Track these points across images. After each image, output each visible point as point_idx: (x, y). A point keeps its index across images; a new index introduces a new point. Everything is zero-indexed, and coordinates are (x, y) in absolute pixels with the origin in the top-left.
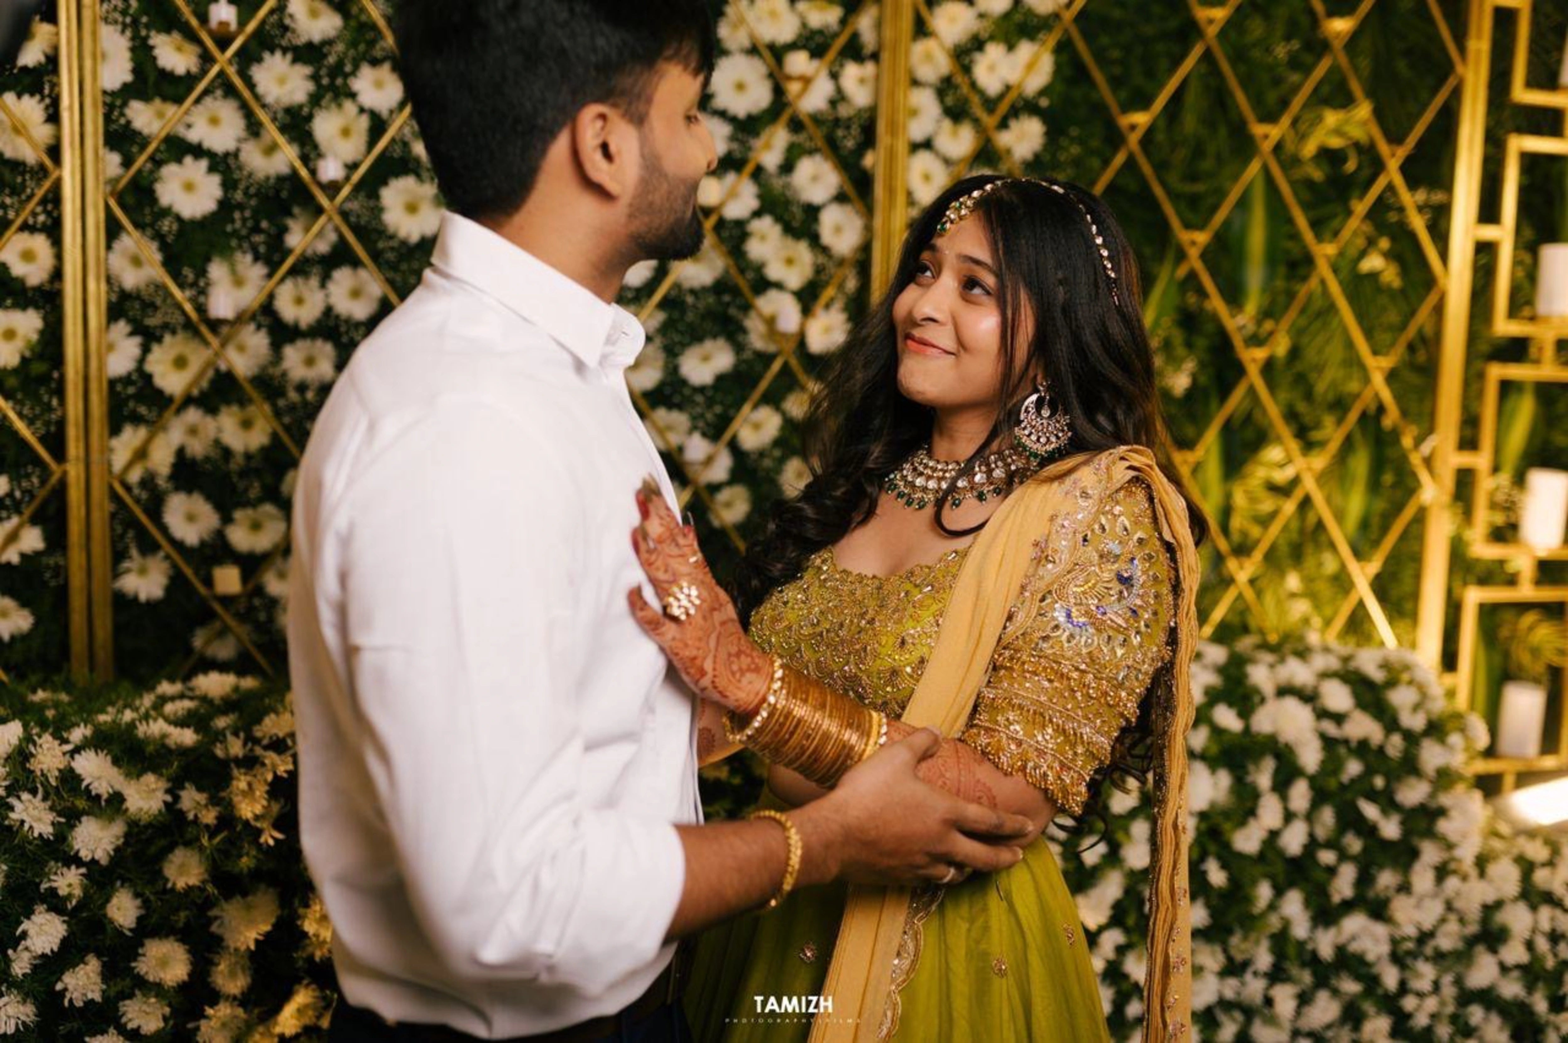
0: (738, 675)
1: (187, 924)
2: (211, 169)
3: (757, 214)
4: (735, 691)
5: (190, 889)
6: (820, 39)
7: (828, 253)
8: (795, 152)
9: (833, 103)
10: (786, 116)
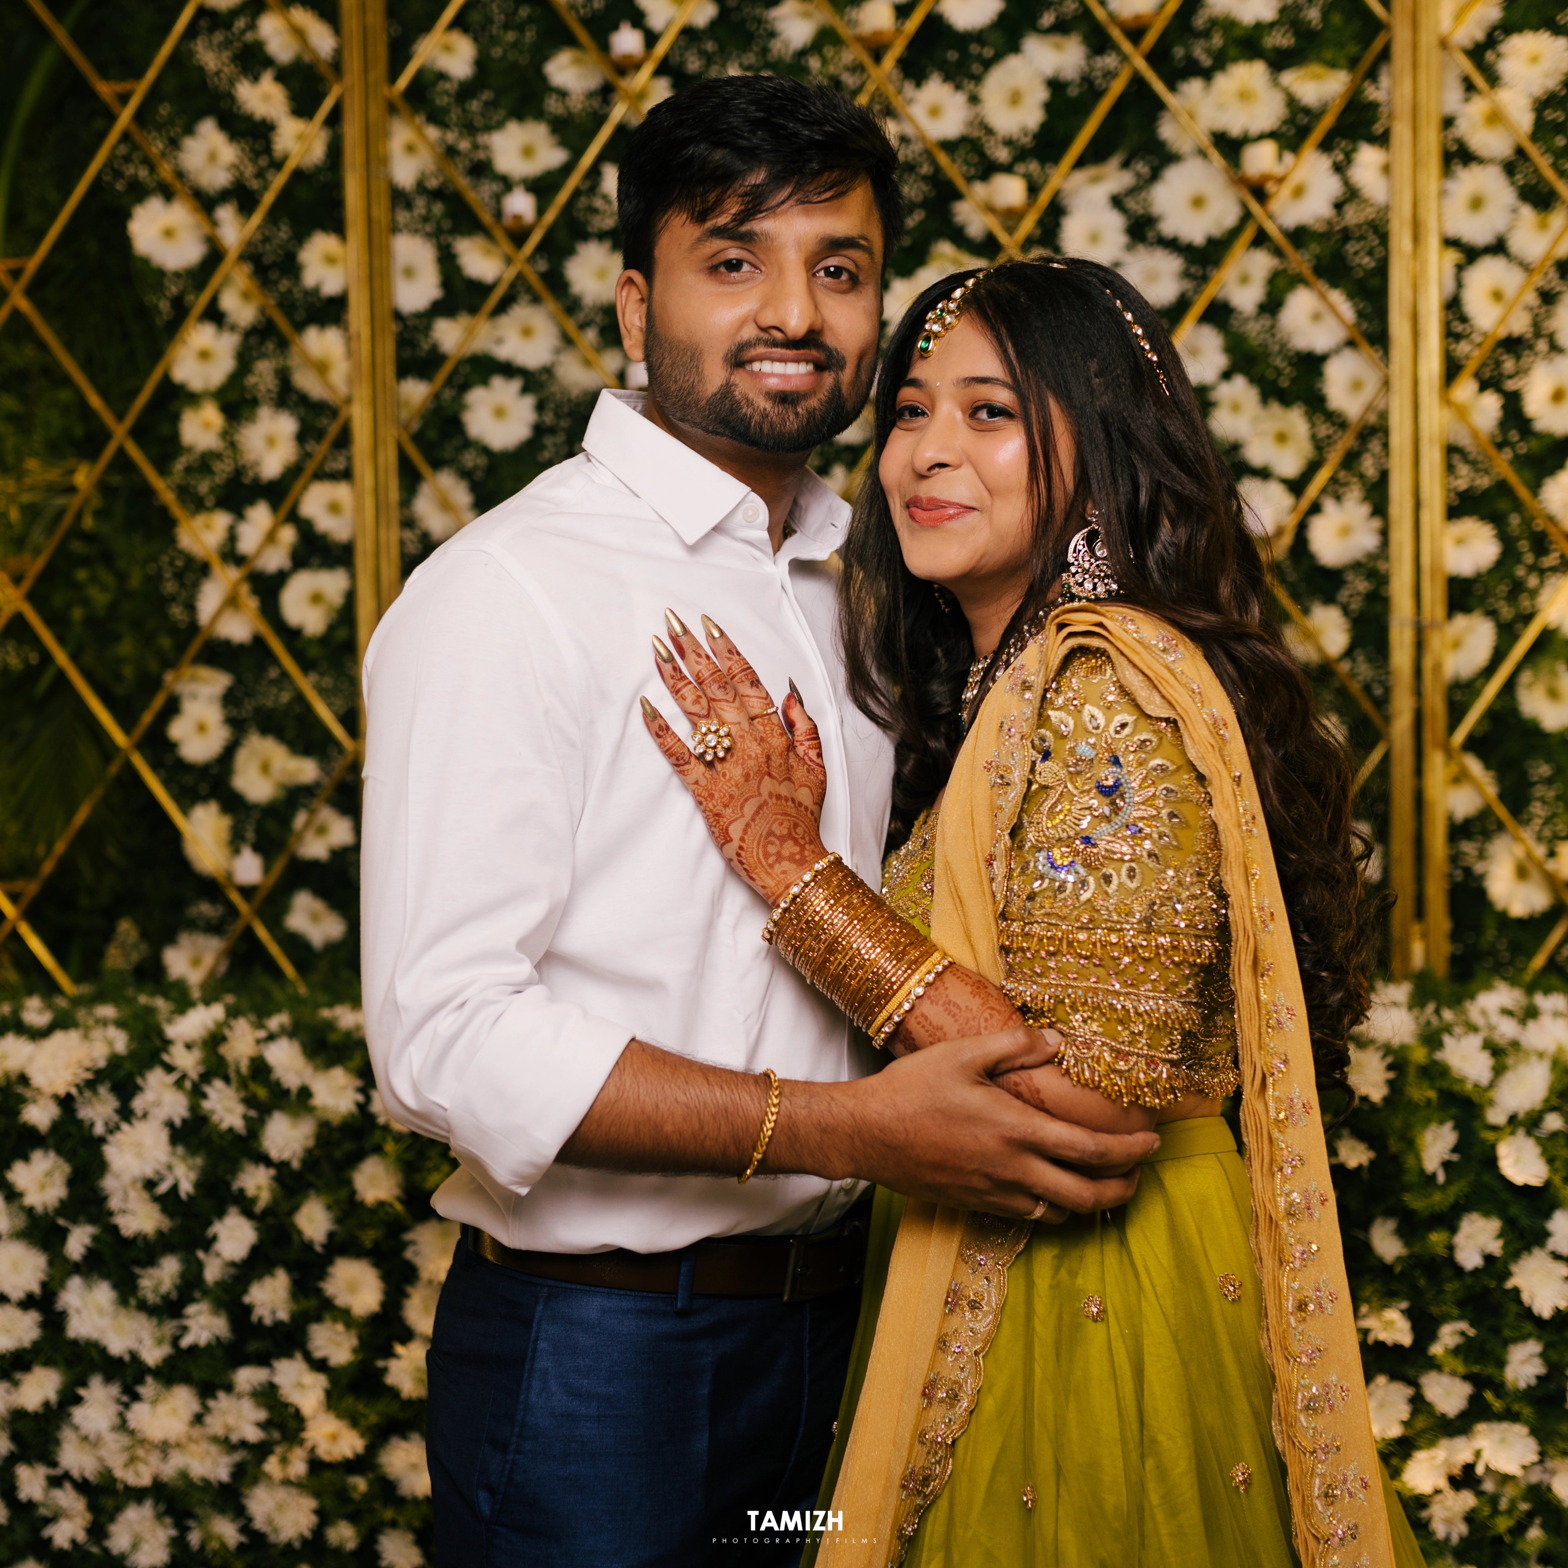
0: (771, 860)
1: (376, 1243)
2: (525, 390)
3: (1226, 375)
4: (763, 875)
5: (381, 1204)
6: (1303, 120)
7: (1338, 421)
8: (1281, 282)
9: (1339, 206)
10: (1249, 234)
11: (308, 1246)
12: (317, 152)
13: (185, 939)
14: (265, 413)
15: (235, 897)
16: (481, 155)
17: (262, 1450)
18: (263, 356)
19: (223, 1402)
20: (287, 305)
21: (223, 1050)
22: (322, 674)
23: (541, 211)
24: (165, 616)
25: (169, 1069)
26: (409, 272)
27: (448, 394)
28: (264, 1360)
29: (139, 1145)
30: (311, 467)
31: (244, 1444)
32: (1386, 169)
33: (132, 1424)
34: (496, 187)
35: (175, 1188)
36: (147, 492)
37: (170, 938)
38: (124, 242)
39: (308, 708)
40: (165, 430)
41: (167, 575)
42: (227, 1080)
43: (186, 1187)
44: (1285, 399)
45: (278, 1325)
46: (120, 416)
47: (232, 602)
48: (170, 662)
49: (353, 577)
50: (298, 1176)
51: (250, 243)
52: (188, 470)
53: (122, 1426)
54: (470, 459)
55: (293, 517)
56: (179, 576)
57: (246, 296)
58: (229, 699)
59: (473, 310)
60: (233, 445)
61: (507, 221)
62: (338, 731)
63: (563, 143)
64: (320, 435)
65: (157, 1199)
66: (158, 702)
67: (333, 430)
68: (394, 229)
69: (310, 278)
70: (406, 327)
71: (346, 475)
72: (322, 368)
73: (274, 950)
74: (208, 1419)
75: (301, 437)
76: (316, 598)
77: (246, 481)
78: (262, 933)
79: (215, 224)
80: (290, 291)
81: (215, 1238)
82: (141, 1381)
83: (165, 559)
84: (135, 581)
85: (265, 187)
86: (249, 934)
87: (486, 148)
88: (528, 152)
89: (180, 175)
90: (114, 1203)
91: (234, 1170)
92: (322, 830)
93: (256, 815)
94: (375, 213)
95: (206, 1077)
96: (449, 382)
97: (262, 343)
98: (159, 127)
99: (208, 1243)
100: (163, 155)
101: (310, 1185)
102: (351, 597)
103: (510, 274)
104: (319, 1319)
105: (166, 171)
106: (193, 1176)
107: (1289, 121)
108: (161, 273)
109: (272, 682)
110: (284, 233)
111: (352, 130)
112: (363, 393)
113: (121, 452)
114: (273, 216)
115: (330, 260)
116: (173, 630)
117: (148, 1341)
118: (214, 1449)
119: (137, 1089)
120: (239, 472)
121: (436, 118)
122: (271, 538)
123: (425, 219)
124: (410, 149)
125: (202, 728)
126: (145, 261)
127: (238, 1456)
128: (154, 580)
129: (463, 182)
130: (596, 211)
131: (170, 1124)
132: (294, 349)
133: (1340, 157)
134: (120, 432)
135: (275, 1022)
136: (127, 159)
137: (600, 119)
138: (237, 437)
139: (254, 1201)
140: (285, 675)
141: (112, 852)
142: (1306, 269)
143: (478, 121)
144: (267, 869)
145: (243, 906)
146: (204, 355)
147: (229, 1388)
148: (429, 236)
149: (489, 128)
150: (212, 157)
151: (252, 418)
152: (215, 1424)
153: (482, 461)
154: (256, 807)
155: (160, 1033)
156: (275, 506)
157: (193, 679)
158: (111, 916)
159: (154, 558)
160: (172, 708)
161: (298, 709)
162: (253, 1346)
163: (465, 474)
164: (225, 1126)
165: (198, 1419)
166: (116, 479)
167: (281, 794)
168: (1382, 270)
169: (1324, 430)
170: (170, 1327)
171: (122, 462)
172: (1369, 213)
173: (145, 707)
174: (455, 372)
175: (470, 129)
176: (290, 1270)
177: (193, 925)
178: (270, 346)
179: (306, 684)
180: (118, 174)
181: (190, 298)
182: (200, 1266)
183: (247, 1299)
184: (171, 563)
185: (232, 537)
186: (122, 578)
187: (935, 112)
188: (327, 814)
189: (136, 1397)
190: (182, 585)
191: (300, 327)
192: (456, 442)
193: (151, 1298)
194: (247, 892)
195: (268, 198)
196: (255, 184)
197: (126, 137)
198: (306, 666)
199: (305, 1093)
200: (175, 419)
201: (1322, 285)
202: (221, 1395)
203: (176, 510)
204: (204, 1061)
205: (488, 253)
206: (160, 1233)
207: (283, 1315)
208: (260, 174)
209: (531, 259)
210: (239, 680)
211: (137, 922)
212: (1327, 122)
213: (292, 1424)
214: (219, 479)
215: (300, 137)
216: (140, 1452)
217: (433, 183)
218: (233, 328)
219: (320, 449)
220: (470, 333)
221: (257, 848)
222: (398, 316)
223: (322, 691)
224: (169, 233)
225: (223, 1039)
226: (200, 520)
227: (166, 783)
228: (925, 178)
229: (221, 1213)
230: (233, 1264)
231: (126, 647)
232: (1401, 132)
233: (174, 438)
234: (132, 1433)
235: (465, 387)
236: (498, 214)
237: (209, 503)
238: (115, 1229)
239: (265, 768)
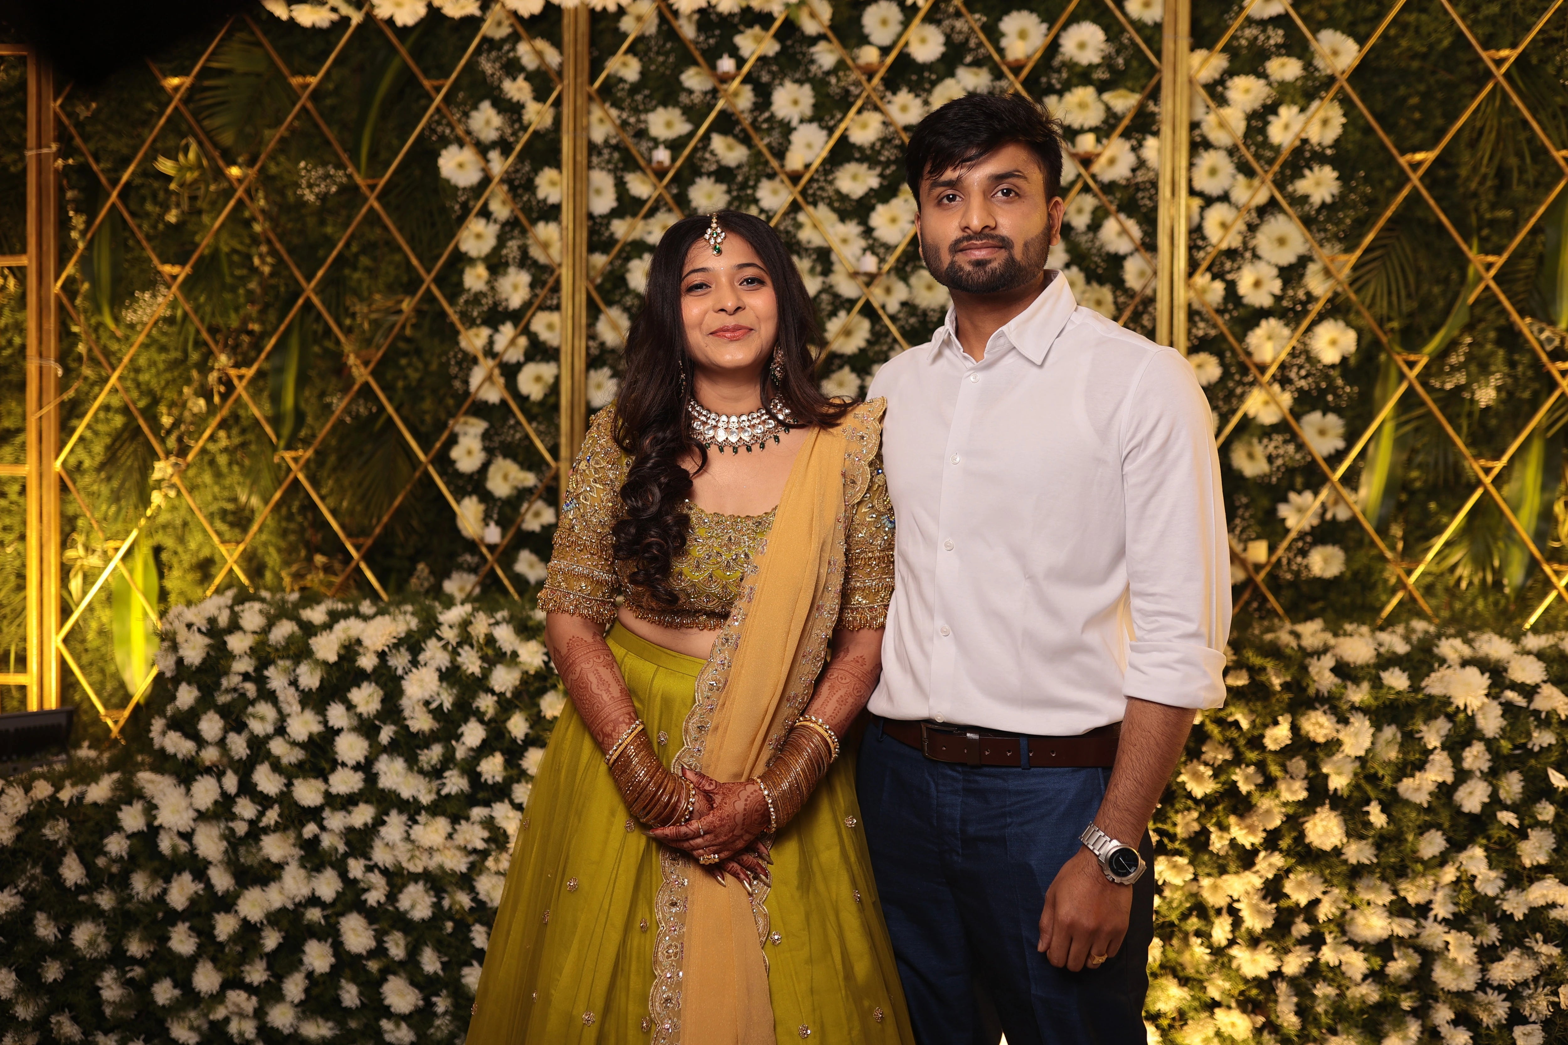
6: (1112, 121)
7: (1130, 293)
8: (1100, 213)
9: (1134, 170)
10: (1079, 186)
11: (514, 740)
12: (548, 121)
13: (455, 576)
14: (512, 270)
15: (484, 550)
16: (642, 126)
17: (484, 854)
18: (512, 238)
19: (464, 826)
20: (527, 209)
21: (470, 629)
22: (539, 423)
23: (674, 160)
24: (451, 387)
25: (440, 639)
26: (598, 192)
27: (618, 263)
28: (487, 804)
29: (422, 680)
30: (537, 303)
31: (475, 851)
32: (1160, 151)
33: (413, 837)
34: (651, 144)
35: (441, 705)
36: (443, 314)
37: (447, 575)
38: (436, 169)
39: (531, 442)
40: (454, 279)
41: (453, 362)
42: (472, 646)
43: (447, 706)
44: (1101, 282)
45: (495, 784)
46: (429, 271)
47: (489, 378)
48: (452, 414)
49: (559, 367)
50: (509, 701)
51: (506, 172)
52: (467, 302)
53: (408, 838)
54: (629, 300)
55: (526, 331)
56: (459, 364)
57: (504, 203)
58: (486, 436)
59: (634, 215)
60: (493, 288)
61: (654, 165)
62: (547, 456)
63: (689, 120)
64: (544, 284)
65: (430, 711)
66: (444, 436)
67: (551, 281)
68: (590, 167)
69: (541, 194)
70: (595, 223)
71: (557, 308)
72: (545, 246)
73: (506, 582)
74: (455, 836)
75: (532, 286)
76: (538, 379)
77: (500, 309)
78: (499, 572)
79: (487, 161)
80: (529, 200)
81: (462, 734)
82: (419, 814)
83: (452, 354)
84: (434, 366)
85: (517, 142)
86: (492, 571)
87: (645, 122)
88: (669, 125)
89: (468, 133)
90: (407, 713)
91: (474, 696)
92: (537, 514)
93: (499, 504)
94: (579, 158)
95: (460, 644)
96: (618, 256)
97: (512, 230)
98: (458, 105)
99: (458, 737)
100: (459, 121)
101: (517, 707)
102: (557, 378)
103: (655, 195)
104: (518, 781)
105: (460, 130)
106: (451, 699)
107: (1105, 122)
108: (456, 188)
109: (510, 427)
110: (527, 168)
111: (567, 110)
112: (567, 263)
113: (428, 290)
114: (521, 157)
115: (553, 183)
116: (455, 395)
117: (423, 791)
118: (458, 854)
119: (422, 650)
120: (496, 304)
121: (617, 104)
122: (513, 342)
123: (609, 162)
124: (601, 121)
125: (469, 453)
126: (448, 181)
127: (472, 858)
128: (445, 365)
129: (629, 141)
130: (706, 160)
131: (439, 670)
132: (530, 235)
133: (1135, 143)
134: (428, 279)
135: (499, 616)
136: (439, 123)
137: (711, 107)
138: (496, 284)
139: (484, 714)
140: (518, 423)
141: (415, 523)
142: (1113, 208)
143: (641, 107)
144: (503, 536)
145: (489, 556)
146: (479, 236)
147: (467, 819)
148: (609, 171)
149: (647, 111)
150: (488, 122)
151: (505, 273)
152: (459, 839)
153: (636, 302)
154: (500, 499)
155: (436, 619)
156: (516, 325)
157: (466, 423)
158: (413, 561)
159: (446, 353)
160: (453, 440)
161: (526, 443)
162: (481, 795)
163: (626, 309)
164: (470, 671)
165: (450, 836)
166: (425, 307)
167: (515, 492)
168: (1155, 209)
169: (1122, 299)
170: (435, 784)
171: (429, 297)
172: (1151, 175)
173: (437, 439)
174: (621, 250)
175: (636, 111)
176: (503, 754)
177: (460, 568)
178: (516, 232)
179: (530, 430)
180: (434, 131)
181: (471, 203)
182: (454, 750)
183: (479, 769)
184: (455, 356)
185: (491, 342)
186: (427, 364)
187: (904, 109)
188: (539, 505)
189: (416, 822)
190: (461, 369)
191: (534, 222)
192: (623, 290)
193: (426, 767)
194: (492, 548)
195: (518, 147)
196: (512, 139)
197: (438, 110)
198: (531, 419)
199: (515, 654)
200: (461, 273)
201: (1122, 216)
202: (463, 822)
203: (459, 326)
204: (459, 635)
205: (643, 182)
206: (432, 731)
207: (499, 779)
208: (514, 134)
209: (667, 187)
210: (492, 426)
211: (427, 565)
212: (1126, 122)
213: (501, 839)
214: (485, 308)
215: (538, 113)
216: (417, 853)
217: (613, 141)
218: (495, 221)
219: (542, 293)
220: (632, 228)
221: (498, 523)
222: (590, 216)
223: (539, 433)
224: (461, 166)
225: (471, 623)
226: (473, 331)
227: (447, 484)
228: (896, 147)
229: (466, 721)
230: (472, 749)
231: (427, 405)
232: (1166, 130)
233: (460, 283)
234: (413, 842)
235: (628, 259)
236: (649, 161)
237: (478, 321)
238: (407, 727)
239: (505, 477)
